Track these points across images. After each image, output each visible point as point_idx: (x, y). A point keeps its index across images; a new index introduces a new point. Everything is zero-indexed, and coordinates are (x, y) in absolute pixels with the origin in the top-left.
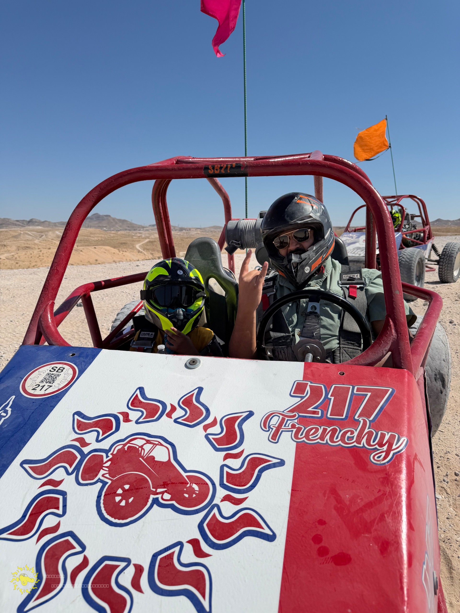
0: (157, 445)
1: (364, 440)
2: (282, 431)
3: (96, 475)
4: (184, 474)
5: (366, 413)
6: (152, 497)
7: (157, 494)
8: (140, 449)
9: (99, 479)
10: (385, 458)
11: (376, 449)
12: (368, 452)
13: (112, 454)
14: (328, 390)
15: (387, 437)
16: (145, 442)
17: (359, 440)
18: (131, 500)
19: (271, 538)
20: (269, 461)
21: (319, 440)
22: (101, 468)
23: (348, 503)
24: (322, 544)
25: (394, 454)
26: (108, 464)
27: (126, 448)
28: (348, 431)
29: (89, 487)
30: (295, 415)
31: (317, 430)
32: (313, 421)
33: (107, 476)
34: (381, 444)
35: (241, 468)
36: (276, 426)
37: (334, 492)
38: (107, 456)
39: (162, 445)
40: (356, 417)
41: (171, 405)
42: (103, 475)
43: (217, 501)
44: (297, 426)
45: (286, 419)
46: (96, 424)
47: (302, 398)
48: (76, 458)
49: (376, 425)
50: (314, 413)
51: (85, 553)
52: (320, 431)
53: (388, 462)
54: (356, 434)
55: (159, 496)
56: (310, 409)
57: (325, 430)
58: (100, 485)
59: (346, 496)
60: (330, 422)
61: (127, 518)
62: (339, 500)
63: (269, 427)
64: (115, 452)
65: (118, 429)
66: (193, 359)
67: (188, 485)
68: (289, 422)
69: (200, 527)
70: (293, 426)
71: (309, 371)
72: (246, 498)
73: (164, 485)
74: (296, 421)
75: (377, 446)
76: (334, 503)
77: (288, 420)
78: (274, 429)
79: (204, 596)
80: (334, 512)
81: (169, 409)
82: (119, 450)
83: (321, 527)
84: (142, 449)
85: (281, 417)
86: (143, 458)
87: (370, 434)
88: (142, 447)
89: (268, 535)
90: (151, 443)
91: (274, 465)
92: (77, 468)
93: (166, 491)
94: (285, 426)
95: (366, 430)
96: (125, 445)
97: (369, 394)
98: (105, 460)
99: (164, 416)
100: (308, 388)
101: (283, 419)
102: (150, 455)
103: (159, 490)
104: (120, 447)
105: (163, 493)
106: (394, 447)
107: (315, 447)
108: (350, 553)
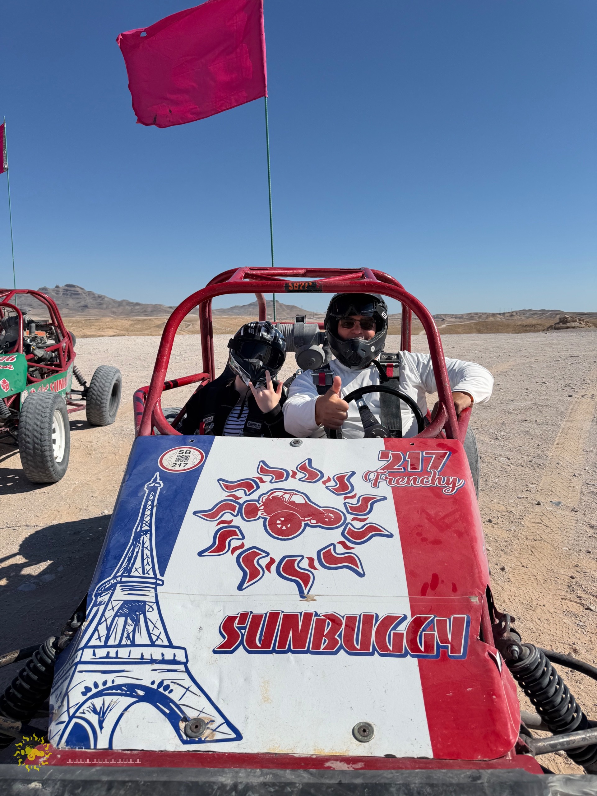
0: (293, 494)
1: (437, 482)
2: (379, 482)
3: (257, 515)
4: (321, 509)
5: (435, 467)
6: (303, 523)
7: (306, 521)
8: (282, 498)
9: (260, 516)
10: (452, 491)
11: (445, 487)
12: (441, 489)
13: (262, 502)
14: (405, 455)
15: (451, 480)
16: (283, 493)
17: (433, 482)
18: (289, 526)
19: (391, 536)
20: (376, 498)
21: (406, 484)
22: (259, 510)
23: (434, 515)
24: (423, 536)
25: (457, 489)
26: (262, 507)
27: (271, 497)
28: (425, 478)
29: (254, 522)
30: (386, 472)
31: (403, 479)
32: (399, 474)
33: (265, 514)
34: (448, 483)
35: (358, 503)
36: (374, 478)
37: (423, 511)
38: (259, 504)
39: (296, 494)
40: (428, 470)
41: (292, 471)
42: (262, 514)
43: (349, 520)
44: (389, 478)
45: (380, 474)
46: (240, 485)
47: (388, 461)
48: (236, 506)
49: (442, 473)
50: (399, 469)
51: (270, 556)
52: (406, 479)
53: (454, 493)
54: (430, 479)
55: (308, 522)
56: (395, 467)
57: (409, 479)
58: (262, 520)
59: (432, 513)
60: (411, 474)
61: (291, 536)
62: (427, 514)
63: (370, 480)
64: (264, 501)
65: (258, 487)
66: (296, 440)
67: (326, 514)
68: (382, 476)
69: (343, 534)
70: (386, 478)
71: (388, 444)
72: (368, 518)
73: (309, 516)
74: (387, 475)
75: (445, 485)
76: (425, 516)
77: (381, 475)
78: (374, 481)
79: (358, 567)
80: (426, 521)
81: (291, 473)
82: (265, 499)
83: (420, 529)
84: (283, 497)
85: (376, 473)
86: (286, 502)
87: (440, 479)
88: (282, 496)
89: (388, 535)
90: (287, 494)
91: (380, 500)
92: (240, 512)
93: (312, 519)
94: (380, 478)
95: (437, 477)
96: (269, 496)
97: (434, 456)
98: (259, 506)
99: (290, 477)
100: (390, 455)
101: (378, 475)
102: (291, 500)
103: (306, 519)
104: (266, 497)
105: (310, 520)
106: (457, 485)
107: (405, 489)
108: (440, 539)
